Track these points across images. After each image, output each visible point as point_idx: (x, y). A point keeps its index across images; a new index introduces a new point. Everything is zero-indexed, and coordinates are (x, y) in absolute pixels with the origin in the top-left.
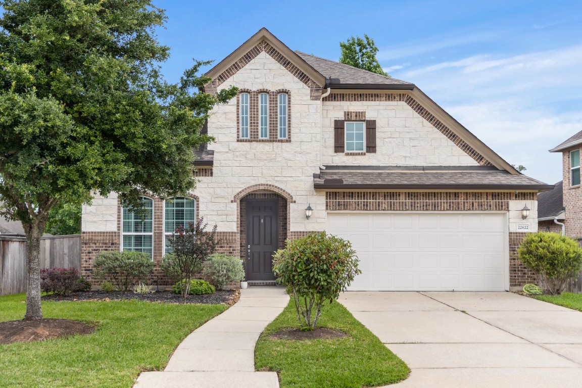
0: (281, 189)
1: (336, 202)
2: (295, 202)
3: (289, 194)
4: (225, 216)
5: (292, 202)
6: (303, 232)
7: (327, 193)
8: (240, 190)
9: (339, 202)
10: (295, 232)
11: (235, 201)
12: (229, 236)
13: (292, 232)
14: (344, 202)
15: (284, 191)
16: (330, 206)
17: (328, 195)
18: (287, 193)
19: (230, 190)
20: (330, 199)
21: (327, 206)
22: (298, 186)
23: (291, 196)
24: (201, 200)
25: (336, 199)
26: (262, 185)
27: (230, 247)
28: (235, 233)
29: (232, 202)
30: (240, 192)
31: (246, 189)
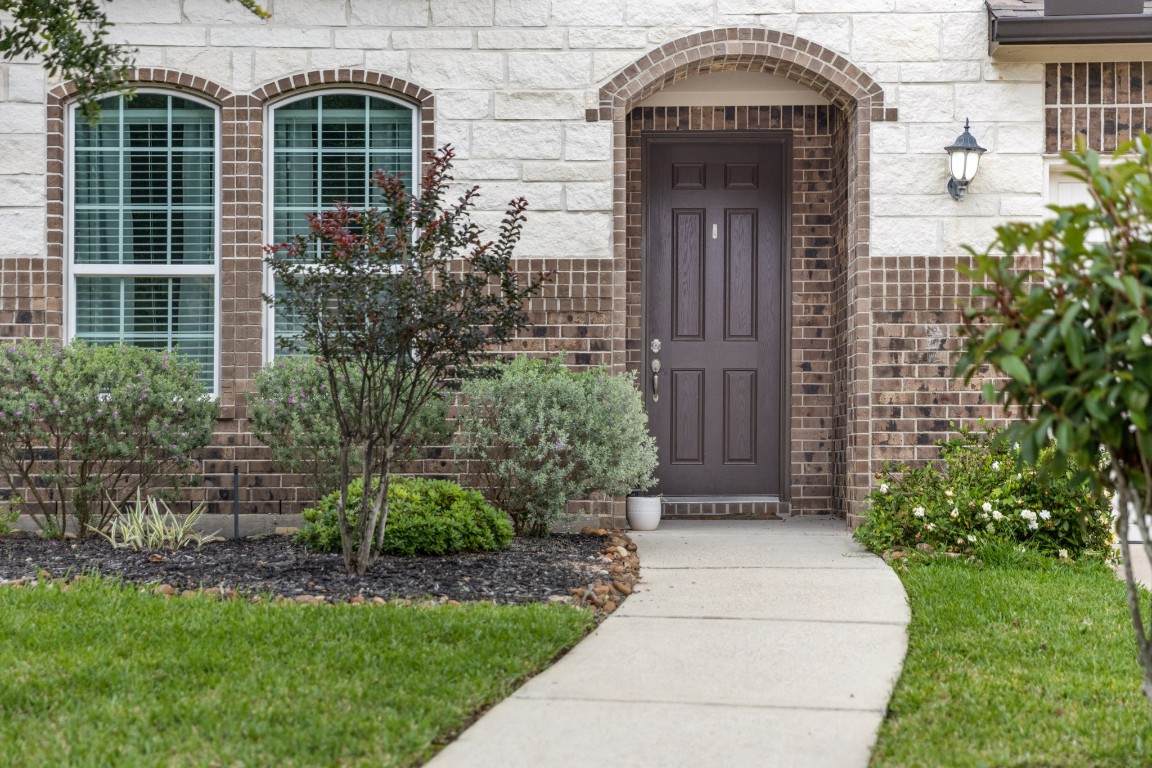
0: (828, 55)
1: (1095, 114)
2: (893, 115)
3: (865, 79)
4: (558, 187)
5: (878, 116)
6: (934, 261)
7: (1051, 68)
8: (630, 58)
9: (1110, 113)
10: (891, 262)
11: (606, 115)
12: (578, 278)
13: (877, 261)
14: (1137, 112)
15: (841, 63)
16: (1066, 136)
17: (1061, 80)
18: (854, 71)
19: (581, 60)
20: (1066, 98)
21: (1050, 132)
22: (915, 34)
23: (876, 88)
24: (442, 107)
25: (1095, 98)
26: (733, 33)
27: (582, 332)
28: (606, 264)
29: (591, 116)
30: (631, 71)
31: (656, 54)
